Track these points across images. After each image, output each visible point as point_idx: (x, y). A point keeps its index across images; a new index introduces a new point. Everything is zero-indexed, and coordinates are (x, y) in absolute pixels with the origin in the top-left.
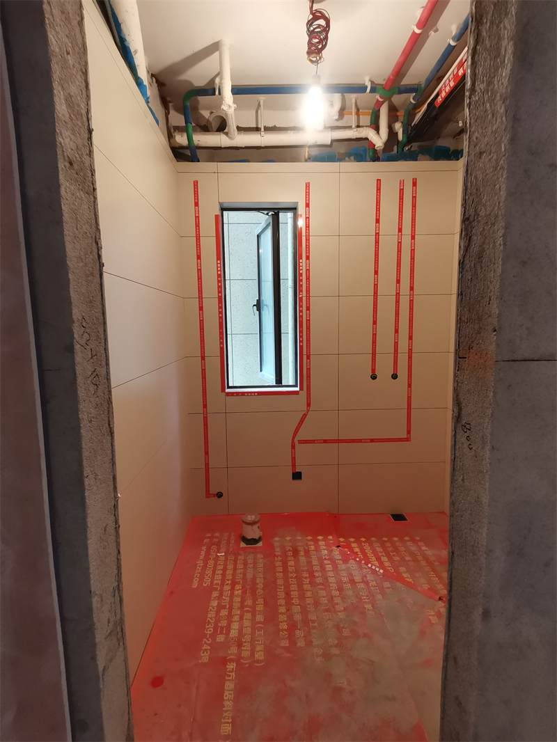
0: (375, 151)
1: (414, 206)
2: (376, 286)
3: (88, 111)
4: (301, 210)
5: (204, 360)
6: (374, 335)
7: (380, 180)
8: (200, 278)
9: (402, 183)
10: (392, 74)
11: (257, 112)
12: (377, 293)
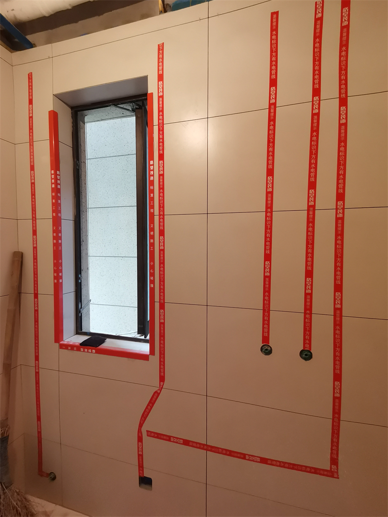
2: (270, 194)
5: (37, 298)
6: (267, 279)
7: (277, 13)
8: (33, 194)
9: (319, 7)
12: (271, 208)
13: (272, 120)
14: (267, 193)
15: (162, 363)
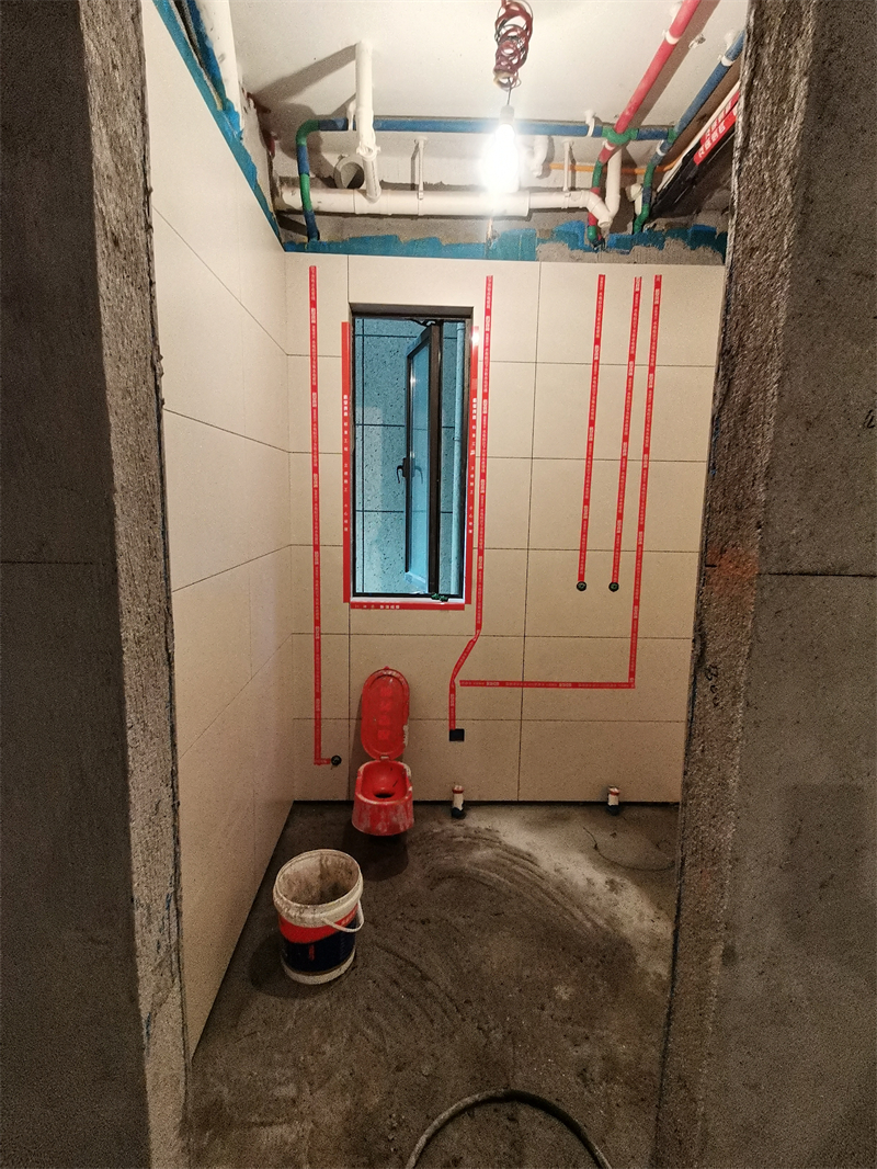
0: (598, 230)
1: (655, 320)
2: (590, 443)
3: (145, 159)
4: (478, 318)
5: (319, 550)
6: (585, 521)
7: (604, 276)
8: (315, 422)
9: (638, 282)
10: (630, 109)
11: (413, 158)
12: (591, 456)
13: (595, 375)
14: (589, 442)
15: (479, 611)
